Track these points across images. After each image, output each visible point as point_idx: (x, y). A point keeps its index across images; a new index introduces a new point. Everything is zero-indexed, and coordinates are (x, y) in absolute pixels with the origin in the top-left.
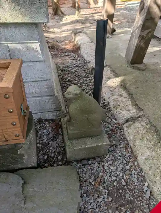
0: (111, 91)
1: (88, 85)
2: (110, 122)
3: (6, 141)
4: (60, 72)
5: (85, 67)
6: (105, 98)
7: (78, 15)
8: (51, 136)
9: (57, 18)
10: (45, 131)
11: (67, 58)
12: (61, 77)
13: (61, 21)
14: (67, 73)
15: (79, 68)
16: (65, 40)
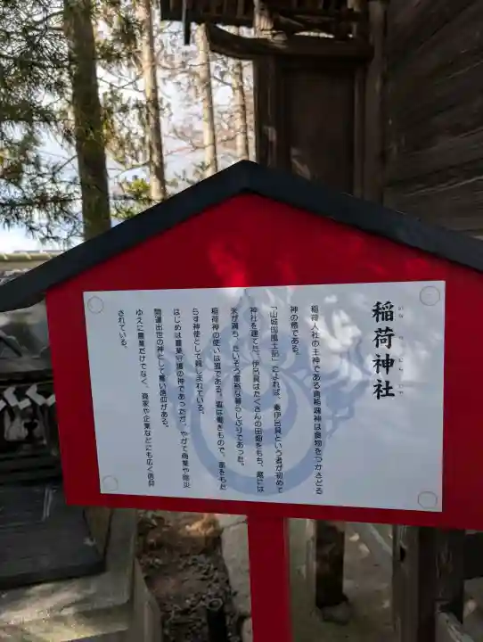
11: (189, 574)
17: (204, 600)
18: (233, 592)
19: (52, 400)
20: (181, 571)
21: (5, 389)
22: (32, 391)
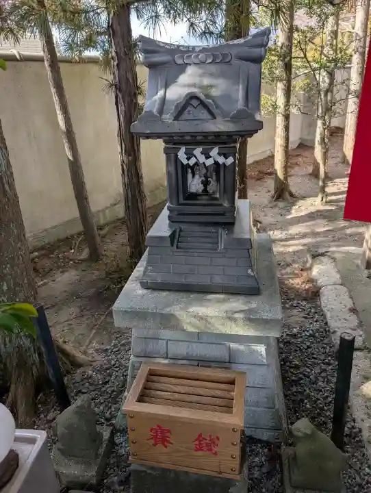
0: (366, 407)
1: (328, 382)
2: (358, 468)
3: (220, 473)
4: (281, 345)
5: (326, 341)
6: (356, 417)
7: (322, 200)
8: (264, 470)
9: (281, 204)
10: (257, 459)
11: (295, 312)
12: (284, 356)
13: (289, 211)
14: (293, 348)
15: (315, 342)
16: (294, 261)
17: (308, 331)
18: (332, 331)
19: (230, 160)
20: (288, 309)
21: (195, 149)
22: (214, 152)
